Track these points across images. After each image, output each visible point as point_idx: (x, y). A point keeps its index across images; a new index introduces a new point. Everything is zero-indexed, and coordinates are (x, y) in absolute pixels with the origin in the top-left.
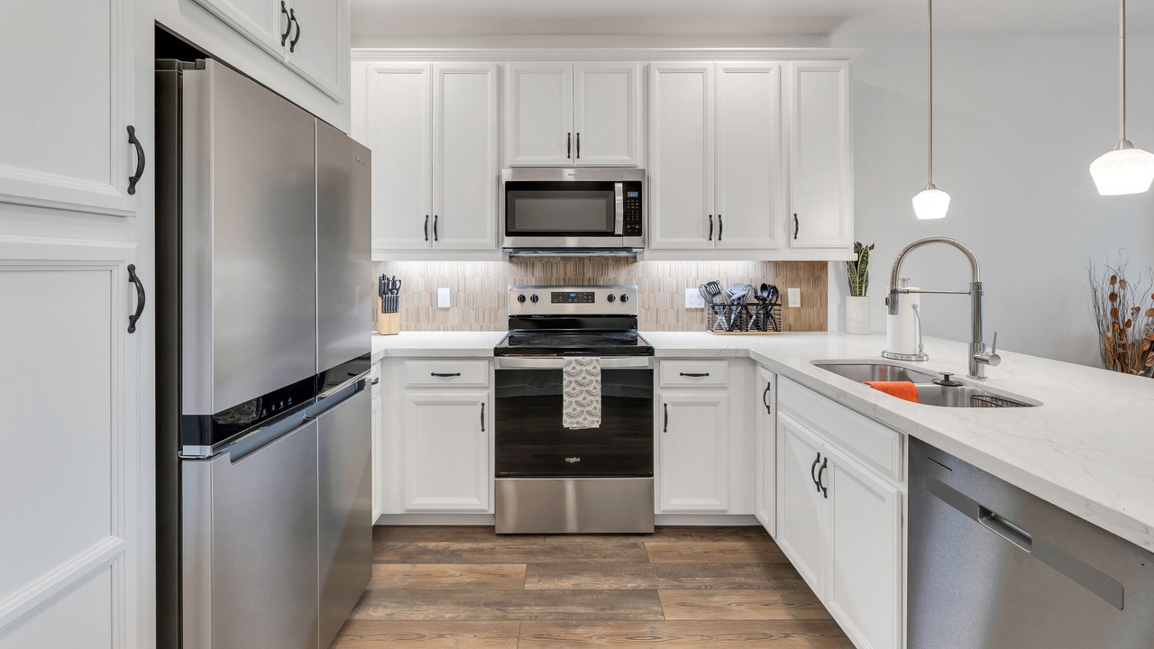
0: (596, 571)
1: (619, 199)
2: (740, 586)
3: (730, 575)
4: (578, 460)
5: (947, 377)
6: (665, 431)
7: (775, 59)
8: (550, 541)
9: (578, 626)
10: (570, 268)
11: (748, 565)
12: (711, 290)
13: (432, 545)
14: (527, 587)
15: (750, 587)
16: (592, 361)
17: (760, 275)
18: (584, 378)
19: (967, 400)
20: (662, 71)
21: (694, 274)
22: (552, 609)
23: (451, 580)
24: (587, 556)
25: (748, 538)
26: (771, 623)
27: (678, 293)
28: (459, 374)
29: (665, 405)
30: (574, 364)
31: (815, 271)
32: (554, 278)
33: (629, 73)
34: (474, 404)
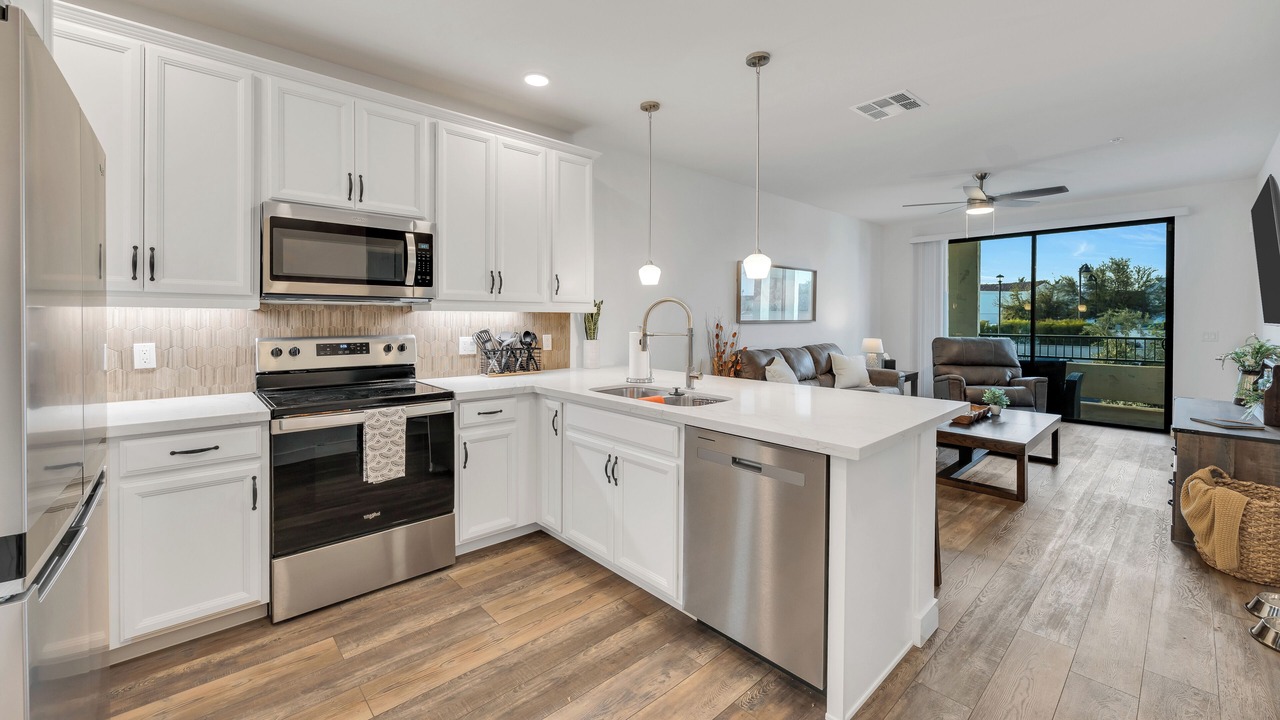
0: (415, 613)
1: (412, 248)
2: (544, 578)
3: (533, 573)
4: (379, 514)
5: (676, 390)
6: (465, 467)
7: (543, 145)
8: (345, 607)
9: (424, 663)
10: (336, 317)
11: (543, 561)
12: (483, 338)
13: (181, 669)
14: (346, 656)
15: (551, 575)
16: (397, 411)
17: (522, 324)
18: (390, 429)
19: (691, 402)
20: (450, 132)
21: (467, 323)
22: (388, 662)
23: (238, 691)
24: (398, 605)
25: (533, 543)
26: (576, 593)
27: (453, 341)
28: (217, 448)
29: (465, 444)
30: (378, 416)
31: (562, 319)
32: (316, 328)
33: (417, 126)
34: (241, 479)
